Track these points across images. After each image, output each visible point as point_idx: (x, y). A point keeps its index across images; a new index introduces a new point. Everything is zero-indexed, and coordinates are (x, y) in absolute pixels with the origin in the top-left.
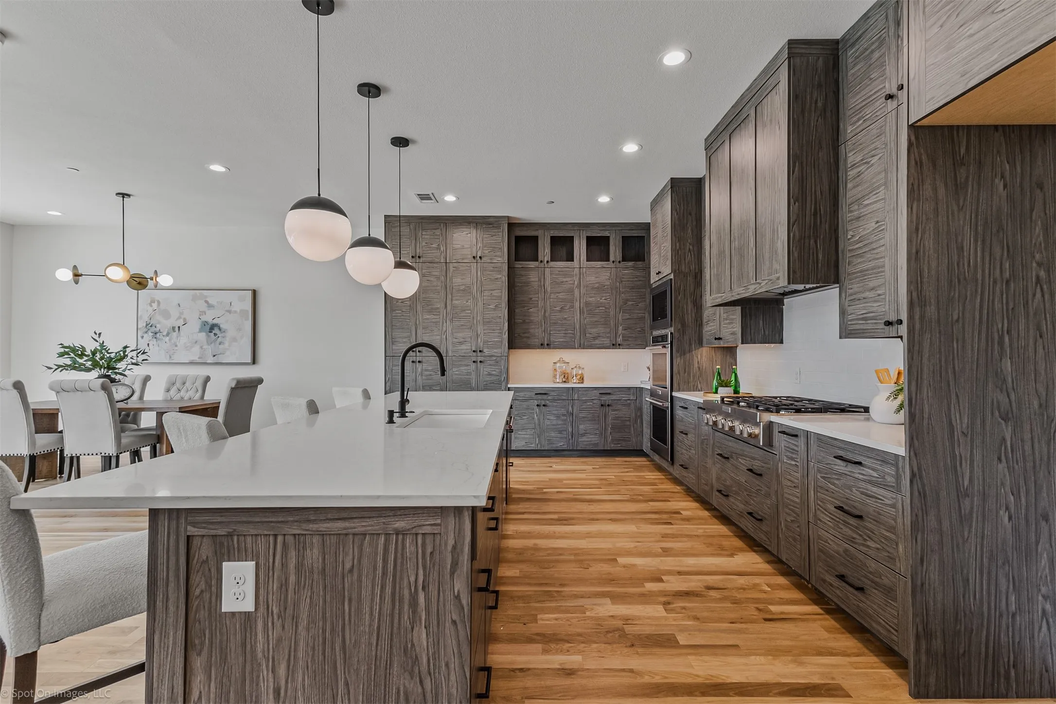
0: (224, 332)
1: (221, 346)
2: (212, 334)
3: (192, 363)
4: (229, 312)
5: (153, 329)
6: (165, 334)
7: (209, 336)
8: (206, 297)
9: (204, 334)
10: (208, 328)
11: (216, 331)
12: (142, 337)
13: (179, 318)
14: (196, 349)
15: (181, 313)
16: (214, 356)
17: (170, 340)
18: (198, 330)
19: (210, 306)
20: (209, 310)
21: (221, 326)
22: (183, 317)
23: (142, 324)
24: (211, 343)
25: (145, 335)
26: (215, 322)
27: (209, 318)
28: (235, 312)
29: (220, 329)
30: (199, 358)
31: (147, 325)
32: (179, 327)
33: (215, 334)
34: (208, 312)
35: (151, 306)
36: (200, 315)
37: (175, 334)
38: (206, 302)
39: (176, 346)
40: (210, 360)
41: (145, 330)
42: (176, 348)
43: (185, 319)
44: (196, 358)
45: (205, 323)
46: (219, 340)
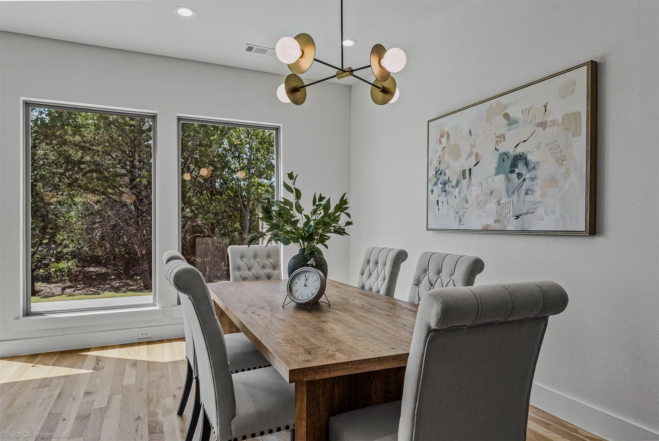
0: (534, 168)
1: (529, 198)
2: (514, 176)
3: (486, 231)
4: (543, 125)
5: (442, 178)
6: (454, 183)
7: (508, 180)
8: (506, 106)
9: (502, 176)
10: (508, 163)
11: (521, 168)
12: (432, 191)
13: (470, 155)
14: (492, 205)
15: (473, 146)
16: (517, 217)
17: (459, 193)
18: (493, 171)
19: (511, 121)
20: (509, 130)
21: (529, 157)
22: (475, 151)
23: (432, 173)
24: (513, 193)
25: (435, 188)
26: (519, 150)
27: (508, 147)
28: (554, 122)
29: (527, 164)
30: (496, 222)
31: (437, 172)
32: (470, 170)
33: (519, 175)
34: (508, 135)
35: (441, 143)
36: (497, 143)
37: (465, 182)
38: (506, 116)
39: (467, 202)
40: (512, 225)
41: (435, 180)
42: (466, 206)
43: (477, 155)
44: (490, 222)
45: (504, 156)
46: (526, 185)
